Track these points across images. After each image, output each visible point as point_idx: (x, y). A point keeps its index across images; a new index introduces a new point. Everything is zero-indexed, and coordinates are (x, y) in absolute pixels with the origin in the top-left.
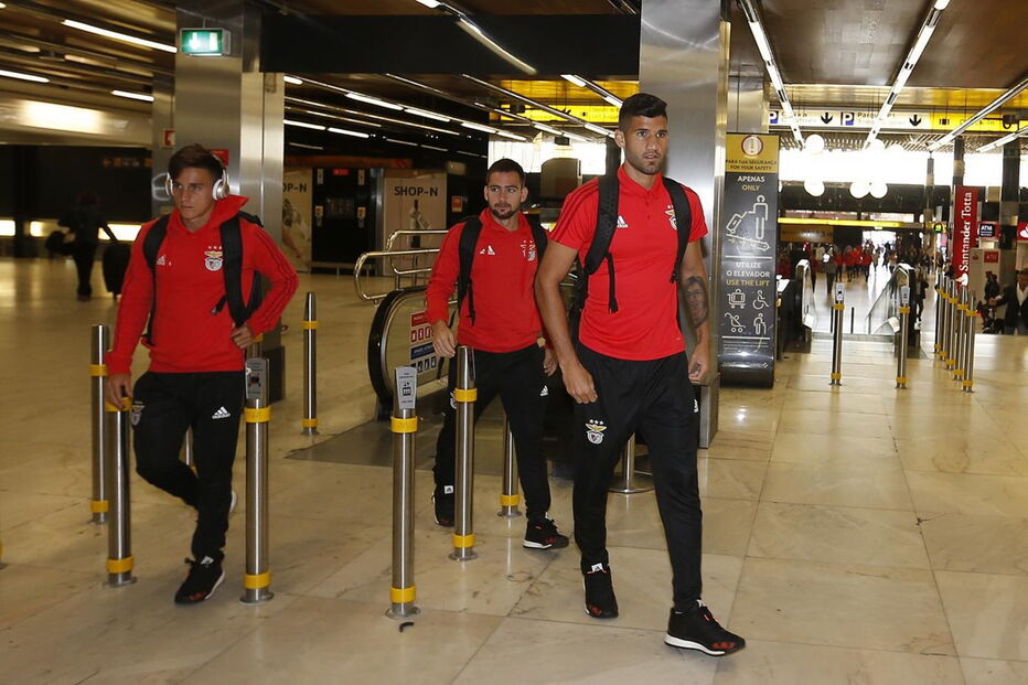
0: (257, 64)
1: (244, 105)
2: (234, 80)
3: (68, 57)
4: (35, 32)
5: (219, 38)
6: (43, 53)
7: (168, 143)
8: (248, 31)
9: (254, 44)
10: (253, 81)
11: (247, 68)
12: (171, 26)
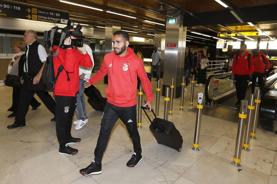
0: (182, 26)
1: (180, 36)
2: (178, 30)
3: (142, 28)
4: (137, 23)
5: (175, 20)
6: (139, 27)
7: (157, 43)
8: (181, 19)
9: (182, 22)
10: (181, 29)
11: (180, 26)
12: (164, 20)
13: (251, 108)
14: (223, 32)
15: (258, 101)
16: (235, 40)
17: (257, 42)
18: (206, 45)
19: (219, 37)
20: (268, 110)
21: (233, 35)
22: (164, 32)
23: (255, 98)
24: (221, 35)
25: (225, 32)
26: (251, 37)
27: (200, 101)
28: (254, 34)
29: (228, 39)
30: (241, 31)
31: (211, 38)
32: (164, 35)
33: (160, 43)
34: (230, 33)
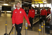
2: (19, 1)
13: (42, 27)
14: (33, 2)
15: (44, 24)
16: (37, 4)
17: (43, 5)
18: (29, 6)
19: (32, 3)
20: (47, 27)
21: (36, 3)
22: (14, 2)
23: (43, 23)
24: (33, 3)
25: (34, 2)
26: (41, 3)
27: (26, 26)
28: (42, 2)
29: (35, 4)
30: (38, 2)
31: (30, 4)
32: (14, 3)
33: (13, 6)
34: (35, 2)
